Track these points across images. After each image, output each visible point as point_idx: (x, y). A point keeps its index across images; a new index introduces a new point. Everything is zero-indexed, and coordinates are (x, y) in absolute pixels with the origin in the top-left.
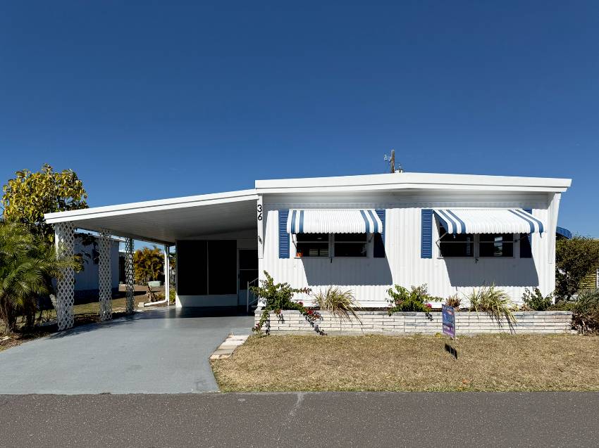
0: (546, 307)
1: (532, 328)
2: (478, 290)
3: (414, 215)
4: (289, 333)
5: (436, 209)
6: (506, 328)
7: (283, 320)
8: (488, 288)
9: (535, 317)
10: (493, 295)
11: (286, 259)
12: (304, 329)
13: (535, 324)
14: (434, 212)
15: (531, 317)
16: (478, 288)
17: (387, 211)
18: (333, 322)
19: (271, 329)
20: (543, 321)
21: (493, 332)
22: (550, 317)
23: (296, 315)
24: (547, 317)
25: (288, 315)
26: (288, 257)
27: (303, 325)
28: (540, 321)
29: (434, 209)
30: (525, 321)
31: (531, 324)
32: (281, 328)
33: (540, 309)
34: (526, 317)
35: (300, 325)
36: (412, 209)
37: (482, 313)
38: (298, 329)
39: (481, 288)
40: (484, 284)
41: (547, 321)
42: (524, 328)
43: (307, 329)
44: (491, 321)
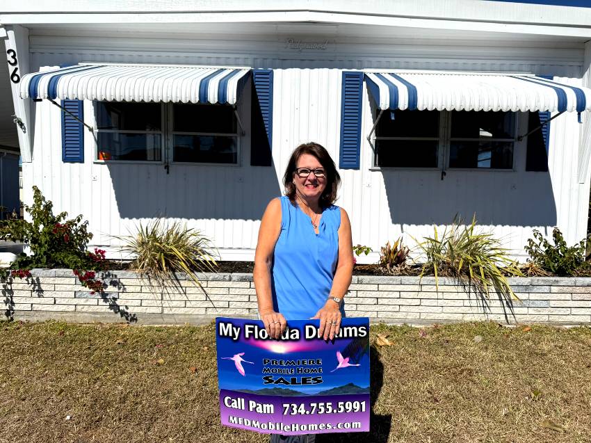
0: (572, 268)
1: (546, 311)
2: (443, 232)
3: (328, 82)
4: (53, 316)
5: (370, 72)
6: (496, 312)
7: (40, 291)
8: (462, 227)
9: (554, 289)
10: (470, 242)
11: (77, 165)
12: (86, 309)
13: (552, 304)
14: (366, 78)
15: (546, 289)
16: (442, 227)
17: (278, 73)
18: (146, 296)
19: (15, 308)
20: (568, 297)
21: (468, 318)
22: (583, 290)
23: (67, 280)
24: (578, 290)
25: (51, 280)
26: (81, 160)
27: (82, 301)
28: (563, 297)
29: (367, 71)
30: (532, 296)
31: (544, 304)
32: (36, 307)
33: (561, 272)
34: (535, 289)
35: (76, 301)
36: (325, 71)
37: (449, 280)
38: (72, 308)
39: (450, 227)
40: (455, 220)
41: (576, 297)
42: (531, 311)
43: (91, 309)
44: (465, 296)
